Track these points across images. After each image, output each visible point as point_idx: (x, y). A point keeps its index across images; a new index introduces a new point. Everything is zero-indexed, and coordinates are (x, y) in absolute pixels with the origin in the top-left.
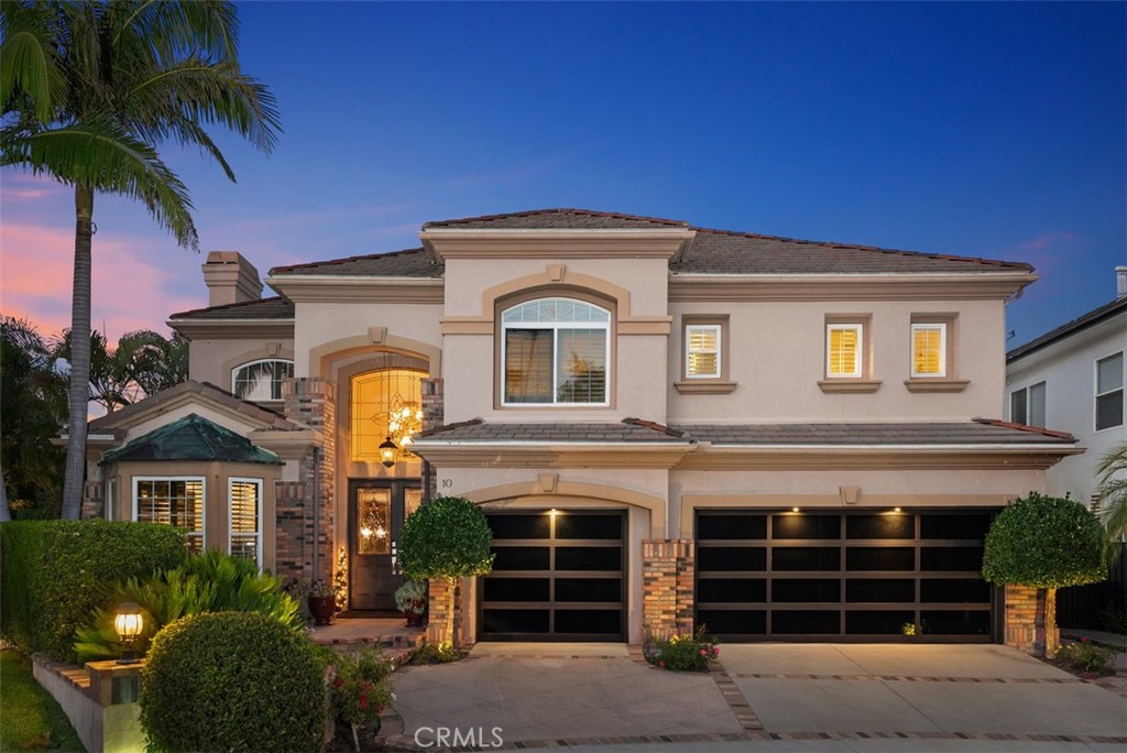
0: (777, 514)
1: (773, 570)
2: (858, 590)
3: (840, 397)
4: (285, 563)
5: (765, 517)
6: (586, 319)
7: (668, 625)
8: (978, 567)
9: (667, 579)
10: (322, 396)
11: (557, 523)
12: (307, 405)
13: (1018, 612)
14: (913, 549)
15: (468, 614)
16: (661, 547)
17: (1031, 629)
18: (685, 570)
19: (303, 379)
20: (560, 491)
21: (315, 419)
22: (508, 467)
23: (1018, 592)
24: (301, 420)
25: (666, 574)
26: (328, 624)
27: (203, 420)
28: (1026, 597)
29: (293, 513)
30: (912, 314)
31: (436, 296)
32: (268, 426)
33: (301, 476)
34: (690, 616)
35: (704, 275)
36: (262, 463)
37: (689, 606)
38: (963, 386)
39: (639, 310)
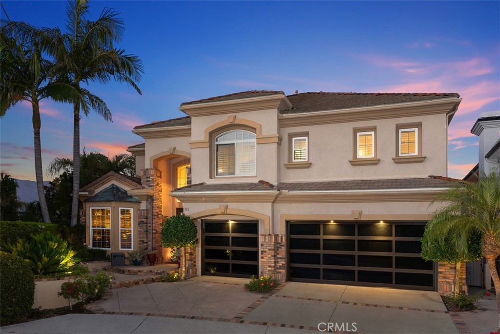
0: (325, 223)
1: (323, 249)
2: (364, 261)
3: (360, 167)
4: (141, 241)
5: (320, 225)
6: (247, 138)
7: (270, 272)
8: (419, 251)
9: (270, 252)
10: (153, 176)
11: (232, 226)
12: (149, 179)
13: (444, 275)
14: (391, 242)
15: (198, 263)
16: (267, 237)
17: (451, 285)
18: (281, 248)
19: (147, 169)
20: (227, 213)
21: (151, 185)
22: (209, 202)
23: (444, 265)
24: (146, 185)
25: (269, 250)
26: (153, 265)
27: (116, 186)
28: (448, 268)
29: (143, 221)
30: (396, 125)
31: (188, 133)
32: (135, 188)
33: (147, 208)
34: (284, 269)
35: (294, 114)
36: (132, 202)
37: (283, 264)
38: (423, 159)
39: (265, 133)
